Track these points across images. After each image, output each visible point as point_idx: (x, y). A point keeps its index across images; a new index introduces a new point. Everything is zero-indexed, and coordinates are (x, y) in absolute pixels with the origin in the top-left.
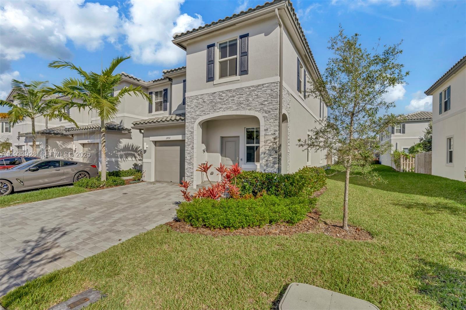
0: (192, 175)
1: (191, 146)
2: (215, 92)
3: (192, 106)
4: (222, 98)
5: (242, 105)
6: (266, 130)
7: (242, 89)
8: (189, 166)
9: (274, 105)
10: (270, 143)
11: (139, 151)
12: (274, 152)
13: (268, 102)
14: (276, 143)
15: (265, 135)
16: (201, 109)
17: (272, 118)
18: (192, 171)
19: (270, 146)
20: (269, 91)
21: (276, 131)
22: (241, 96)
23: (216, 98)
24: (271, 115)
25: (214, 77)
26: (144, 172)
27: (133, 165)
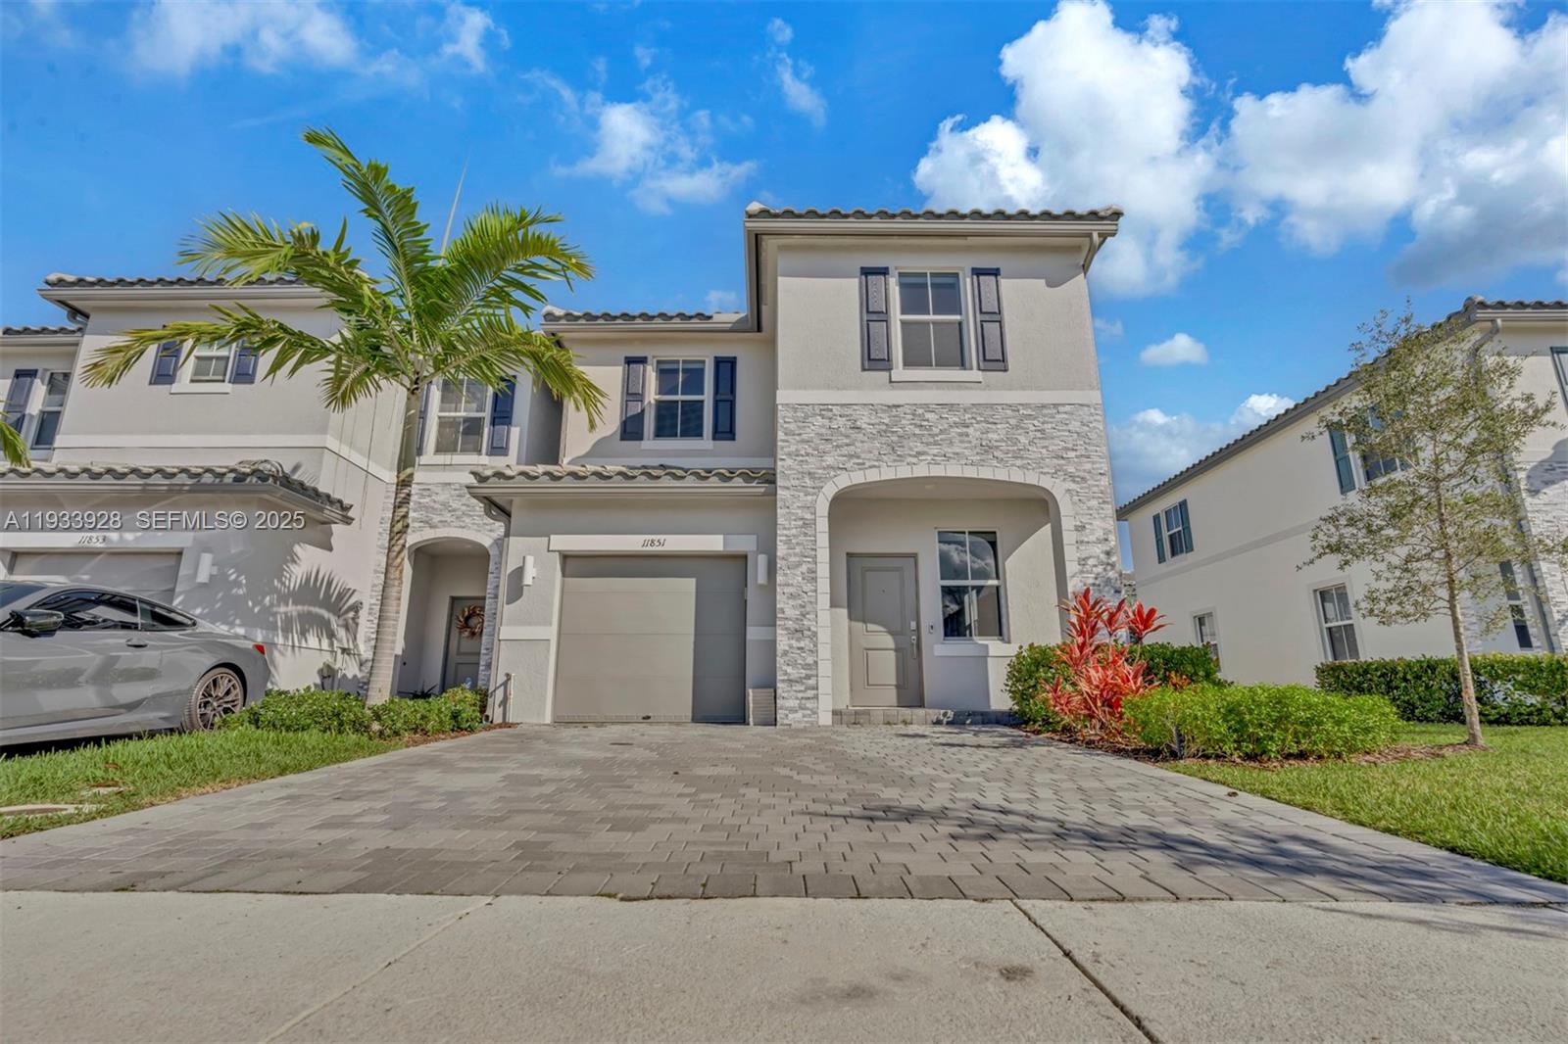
0: (808, 677)
1: (804, 568)
2: (896, 403)
3: (804, 437)
4: (925, 423)
5: (997, 454)
6: (1081, 528)
7: (991, 406)
8: (793, 642)
9: (1093, 463)
10: (1095, 566)
11: (350, 609)
12: (1112, 591)
13: (1078, 453)
15: (1080, 542)
16: (845, 450)
17: (1093, 498)
18: (810, 660)
19: (1098, 574)
20: (1075, 425)
22: (989, 426)
23: (904, 422)
24: (1089, 487)
25: (889, 360)
26: (505, 684)
27: (320, 672)
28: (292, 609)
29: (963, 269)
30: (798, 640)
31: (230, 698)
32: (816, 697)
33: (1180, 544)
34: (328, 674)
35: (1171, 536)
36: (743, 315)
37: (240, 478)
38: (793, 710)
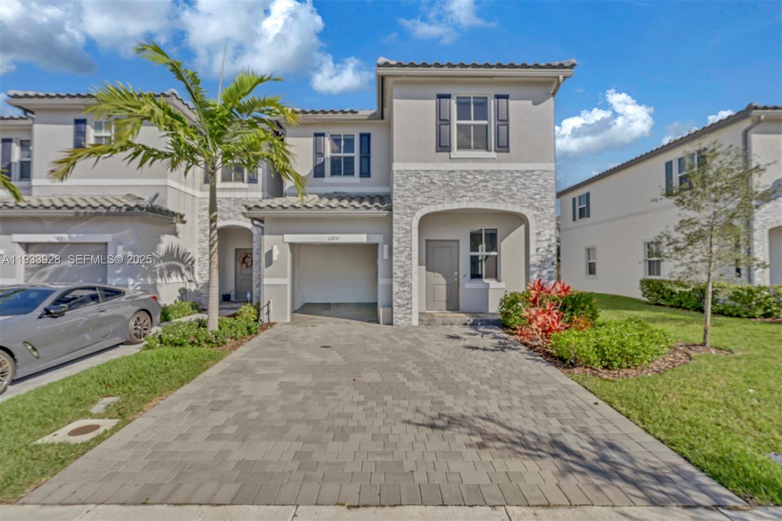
0: (407, 304)
1: (406, 253)
2: (453, 170)
3: (407, 187)
4: (466, 180)
5: (501, 196)
6: (539, 234)
7: (500, 172)
10: (543, 252)
11: (189, 261)
12: (550, 264)
13: (541, 196)
14: (551, 251)
15: (538, 241)
16: (426, 194)
17: (546, 219)
19: (544, 256)
20: (541, 181)
21: (551, 235)
22: (498, 182)
23: (456, 180)
24: (544, 214)
25: (450, 146)
26: (268, 305)
27: (180, 291)
28: (162, 264)
29: (490, 95)
30: (403, 287)
31: (145, 324)
32: (411, 313)
33: (584, 213)
34: (183, 292)
35: (580, 210)
36: (374, 111)
37: (129, 209)
38: (401, 319)
